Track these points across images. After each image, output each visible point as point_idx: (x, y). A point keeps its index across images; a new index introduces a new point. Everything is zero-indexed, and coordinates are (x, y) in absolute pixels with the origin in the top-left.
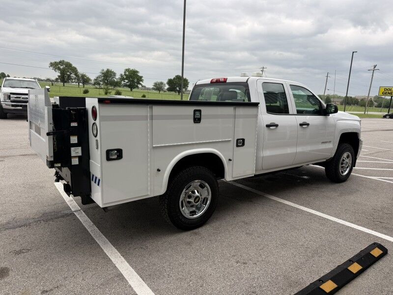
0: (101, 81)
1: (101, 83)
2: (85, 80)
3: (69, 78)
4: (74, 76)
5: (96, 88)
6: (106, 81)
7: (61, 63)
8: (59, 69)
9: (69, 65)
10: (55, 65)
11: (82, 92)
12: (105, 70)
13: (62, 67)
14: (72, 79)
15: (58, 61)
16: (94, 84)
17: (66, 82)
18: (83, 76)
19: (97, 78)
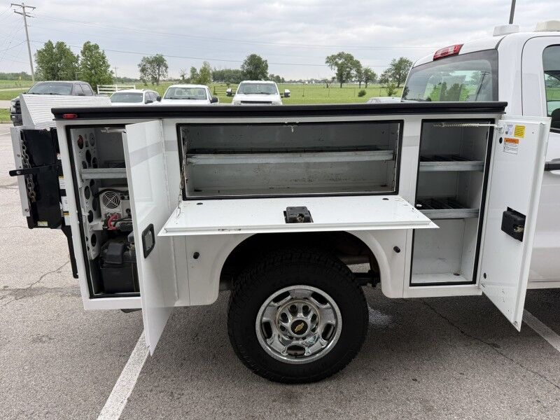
0: (390, 77)
1: (391, 79)
2: (369, 77)
3: (349, 76)
4: (355, 73)
5: (383, 87)
6: (398, 76)
7: (340, 56)
8: (336, 64)
9: (349, 58)
10: (331, 60)
11: (357, 94)
12: (398, 59)
13: (340, 62)
14: (352, 77)
15: (336, 53)
16: (381, 82)
17: (344, 82)
18: (367, 71)
19: (386, 72)
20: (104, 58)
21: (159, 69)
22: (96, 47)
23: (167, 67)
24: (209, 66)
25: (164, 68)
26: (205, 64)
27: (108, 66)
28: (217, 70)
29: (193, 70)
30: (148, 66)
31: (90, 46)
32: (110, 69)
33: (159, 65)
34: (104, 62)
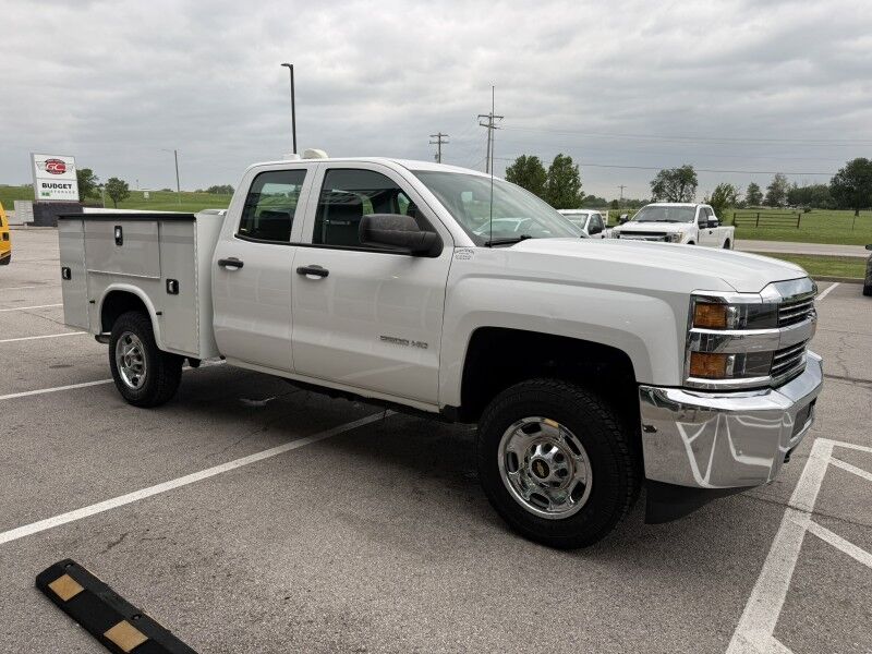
20: (575, 175)
21: (682, 188)
22: (569, 161)
23: (695, 185)
24: (784, 181)
25: (691, 186)
26: (778, 178)
27: (579, 186)
28: (800, 186)
29: (754, 188)
30: (667, 183)
31: (561, 160)
32: (580, 190)
33: (683, 182)
34: (575, 181)
